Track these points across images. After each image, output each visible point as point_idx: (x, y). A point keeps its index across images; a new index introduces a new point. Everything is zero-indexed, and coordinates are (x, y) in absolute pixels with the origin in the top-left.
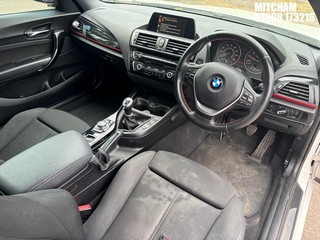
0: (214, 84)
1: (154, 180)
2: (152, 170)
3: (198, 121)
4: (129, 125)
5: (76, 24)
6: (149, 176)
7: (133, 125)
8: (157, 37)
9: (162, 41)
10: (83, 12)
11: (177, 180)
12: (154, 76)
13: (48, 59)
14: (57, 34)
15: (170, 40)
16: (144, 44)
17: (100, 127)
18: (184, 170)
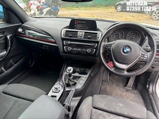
0: (125, 51)
1: (100, 114)
2: (95, 108)
3: (117, 73)
4: (71, 83)
5: (20, 30)
6: (96, 112)
7: (73, 83)
8: (77, 32)
9: (81, 33)
10: (23, 23)
11: (113, 111)
12: (79, 53)
13: (5, 53)
14: (8, 37)
15: (85, 32)
16: (70, 36)
17: (56, 89)
18: (114, 103)
